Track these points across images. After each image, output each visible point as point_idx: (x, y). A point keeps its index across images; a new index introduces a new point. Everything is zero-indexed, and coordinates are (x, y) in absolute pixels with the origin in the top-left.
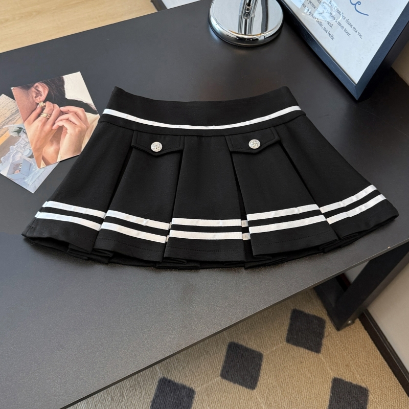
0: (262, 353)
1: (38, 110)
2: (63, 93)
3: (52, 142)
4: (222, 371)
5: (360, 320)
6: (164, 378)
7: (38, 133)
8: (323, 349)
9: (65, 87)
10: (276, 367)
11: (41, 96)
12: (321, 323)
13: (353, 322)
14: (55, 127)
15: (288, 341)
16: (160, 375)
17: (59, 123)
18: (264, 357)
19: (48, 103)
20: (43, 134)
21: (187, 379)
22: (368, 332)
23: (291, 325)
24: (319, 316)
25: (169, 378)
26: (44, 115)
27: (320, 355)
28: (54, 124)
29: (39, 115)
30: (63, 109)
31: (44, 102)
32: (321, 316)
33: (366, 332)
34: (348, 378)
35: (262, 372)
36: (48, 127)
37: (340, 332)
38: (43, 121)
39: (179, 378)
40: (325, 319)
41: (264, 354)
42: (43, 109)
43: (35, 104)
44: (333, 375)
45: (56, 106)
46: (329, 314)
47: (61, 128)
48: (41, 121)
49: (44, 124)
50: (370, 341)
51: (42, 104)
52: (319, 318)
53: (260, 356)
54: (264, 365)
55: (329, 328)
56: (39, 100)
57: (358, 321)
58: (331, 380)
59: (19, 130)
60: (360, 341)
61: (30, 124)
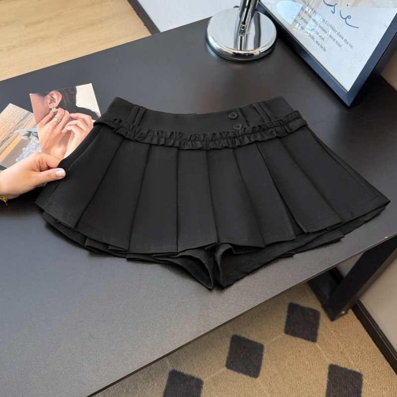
0: (263, 343)
1: (50, 115)
2: (74, 101)
4: (227, 362)
5: (353, 311)
6: (174, 370)
8: (319, 338)
9: (77, 96)
10: (276, 357)
12: (316, 315)
13: (346, 313)
14: (64, 131)
15: (286, 332)
16: (170, 368)
17: (68, 128)
18: (265, 347)
19: (60, 109)
21: (196, 370)
23: (288, 317)
24: (313, 308)
25: (179, 370)
26: (55, 119)
27: (317, 344)
28: (63, 128)
29: (51, 119)
30: (73, 115)
31: (57, 108)
32: (316, 309)
33: (358, 321)
34: (343, 364)
35: (264, 362)
36: (58, 130)
37: (334, 322)
38: (54, 124)
39: (187, 369)
40: (320, 311)
41: (265, 345)
42: (55, 114)
43: (48, 109)
44: (329, 362)
45: (67, 112)
49: (55, 127)
50: (363, 329)
51: (54, 110)
52: (314, 310)
53: (261, 347)
54: (265, 356)
55: (324, 319)
56: (52, 106)
57: (351, 312)
58: (328, 367)
59: (29, 134)
60: (354, 330)
61: (42, 126)
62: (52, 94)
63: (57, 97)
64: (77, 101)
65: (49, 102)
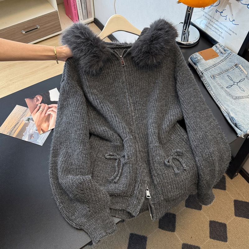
1: (38, 108)
2: (49, 98)
3: (45, 122)
7: (38, 118)
9: (50, 96)
11: (39, 101)
14: (46, 114)
17: (48, 113)
19: (42, 104)
20: (41, 118)
26: (41, 109)
28: (46, 113)
29: (38, 110)
30: (49, 106)
31: (41, 104)
36: (43, 115)
38: (41, 112)
42: (40, 107)
43: (36, 105)
45: (46, 105)
47: (49, 115)
48: (39, 112)
49: (41, 113)
51: (39, 105)
56: (38, 103)
59: (29, 119)
61: (34, 114)
62: (37, 97)
63: (40, 98)
64: (51, 98)
65: (36, 101)
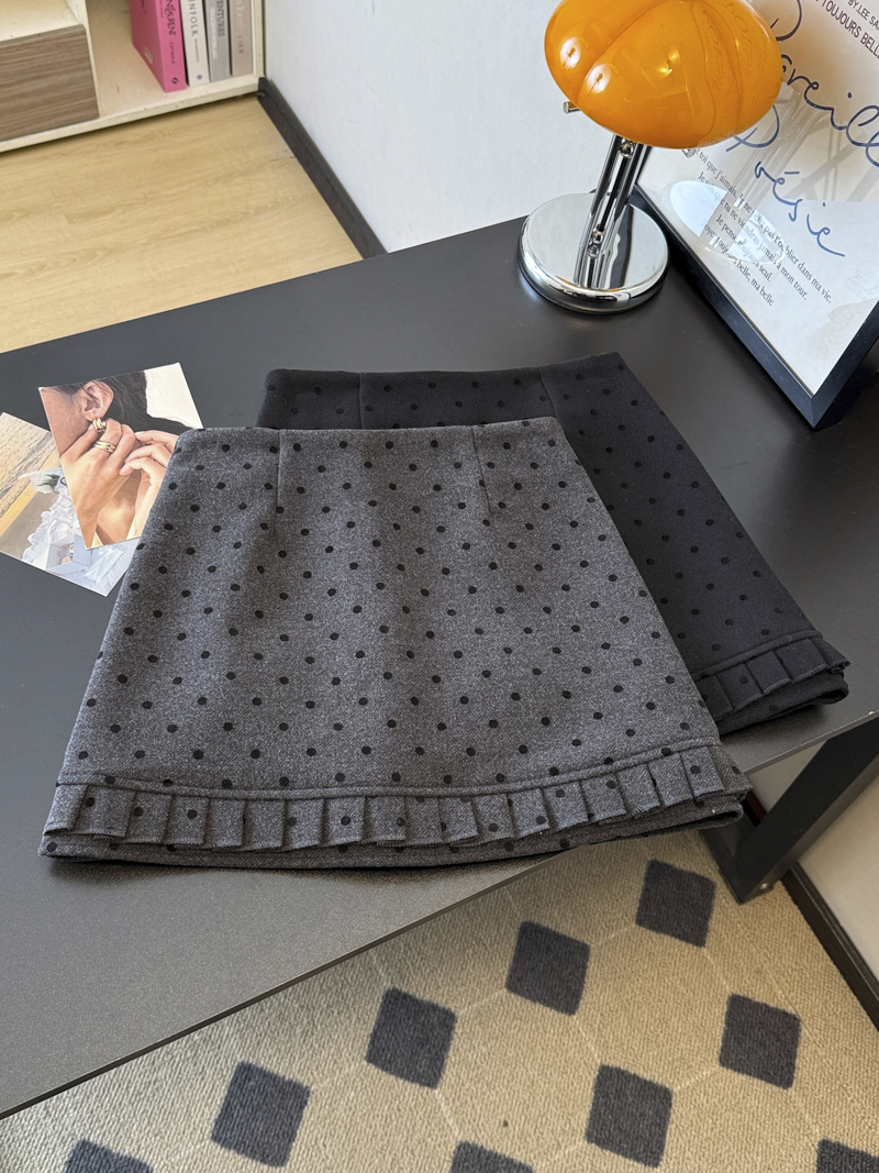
0: (588, 943)
1: (90, 435)
2: (142, 403)
3: (118, 500)
4: (510, 977)
5: (784, 884)
6: (394, 990)
8: (711, 939)
10: (616, 973)
11: (98, 406)
12: (707, 888)
13: (770, 888)
15: (640, 922)
16: (387, 985)
17: (132, 464)
18: (592, 951)
19: (111, 423)
20: (100, 482)
21: (441, 991)
22: (800, 908)
23: (646, 890)
24: (702, 874)
25: (405, 990)
26: (102, 445)
27: (705, 950)
28: (122, 463)
29: (91, 444)
30: (140, 436)
31: (103, 419)
32: (707, 876)
33: (796, 908)
34: (759, 995)
35: (588, 981)
36: (110, 469)
37: (744, 906)
38: (101, 457)
39: (423, 989)
40: (715, 880)
41: (592, 946)
42: (99, 432)
44: (729, 989)
45: (128, 429)
46: (724, 872)
47: (138, 474)
48: (94, 456)
49: (103, 462)
50: (805, 925)
51: (99, 424)
52: (703, 878)
53: (583, 951)
54: (592, 968)
55: (723, 898)
56: (93, 416)
57: (779, 886)
58: (726, 999)
60: (784, 924)
62: (90, 388)
63: (103, 395)
65: (85, 405)
